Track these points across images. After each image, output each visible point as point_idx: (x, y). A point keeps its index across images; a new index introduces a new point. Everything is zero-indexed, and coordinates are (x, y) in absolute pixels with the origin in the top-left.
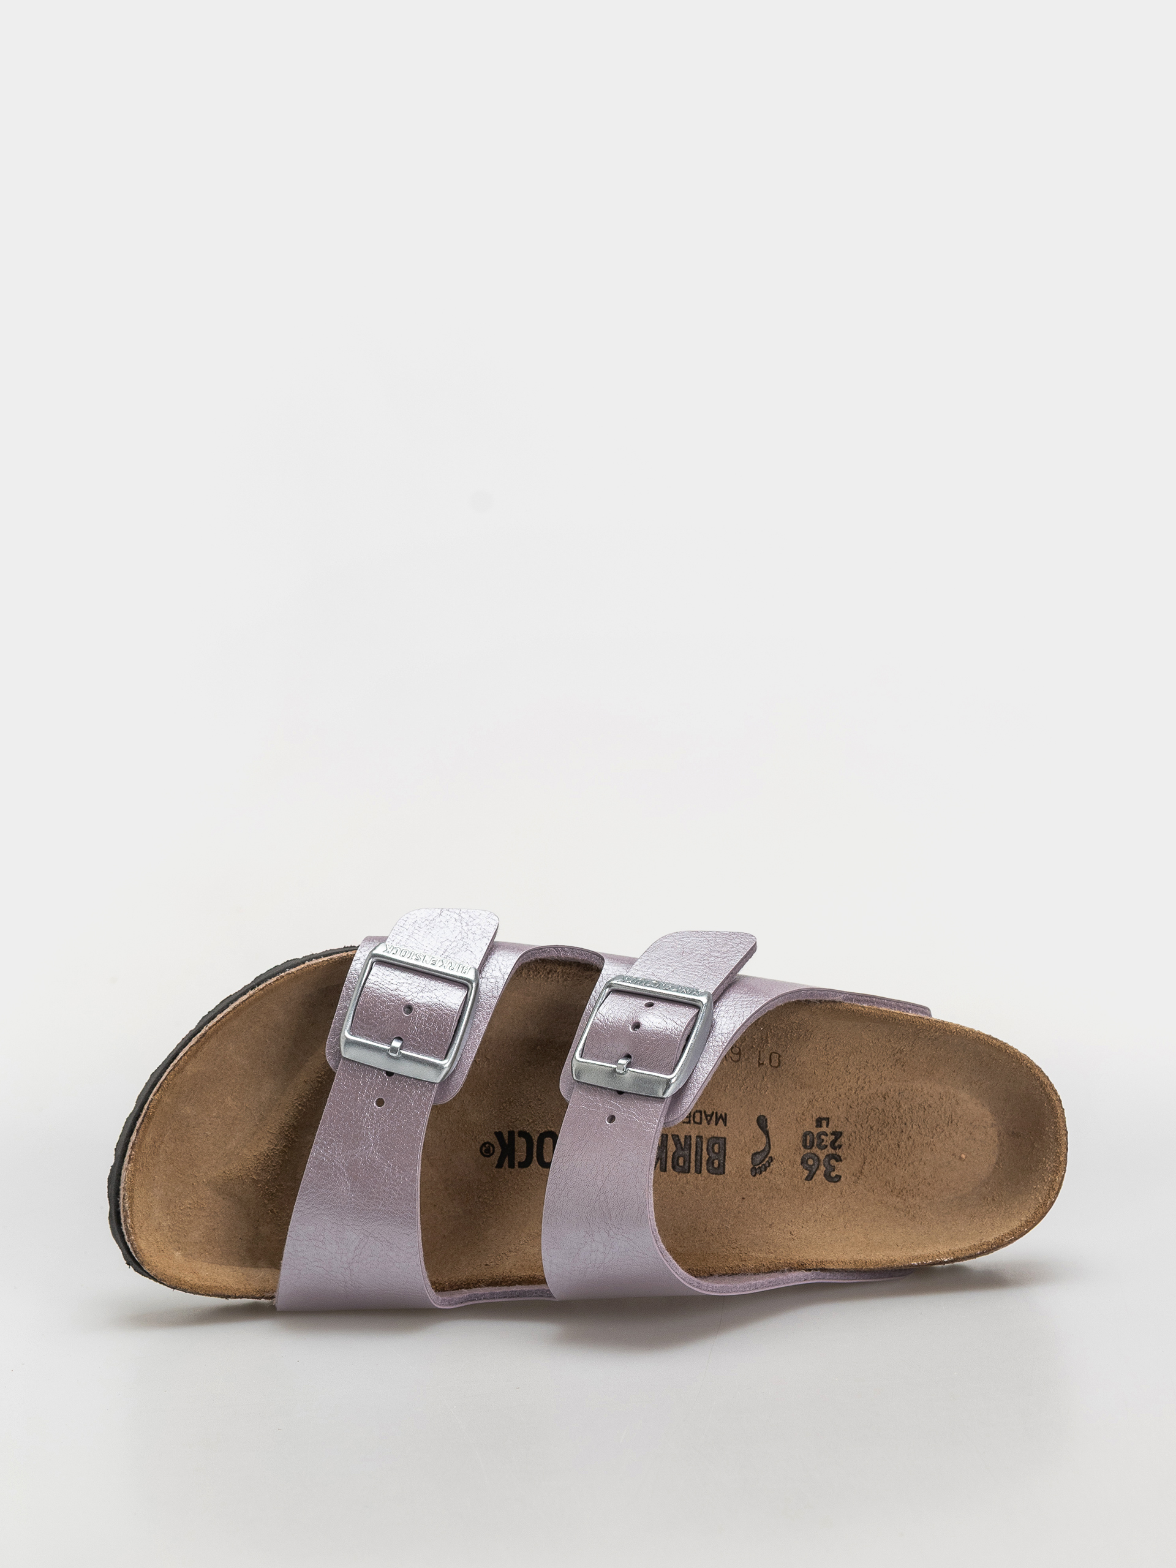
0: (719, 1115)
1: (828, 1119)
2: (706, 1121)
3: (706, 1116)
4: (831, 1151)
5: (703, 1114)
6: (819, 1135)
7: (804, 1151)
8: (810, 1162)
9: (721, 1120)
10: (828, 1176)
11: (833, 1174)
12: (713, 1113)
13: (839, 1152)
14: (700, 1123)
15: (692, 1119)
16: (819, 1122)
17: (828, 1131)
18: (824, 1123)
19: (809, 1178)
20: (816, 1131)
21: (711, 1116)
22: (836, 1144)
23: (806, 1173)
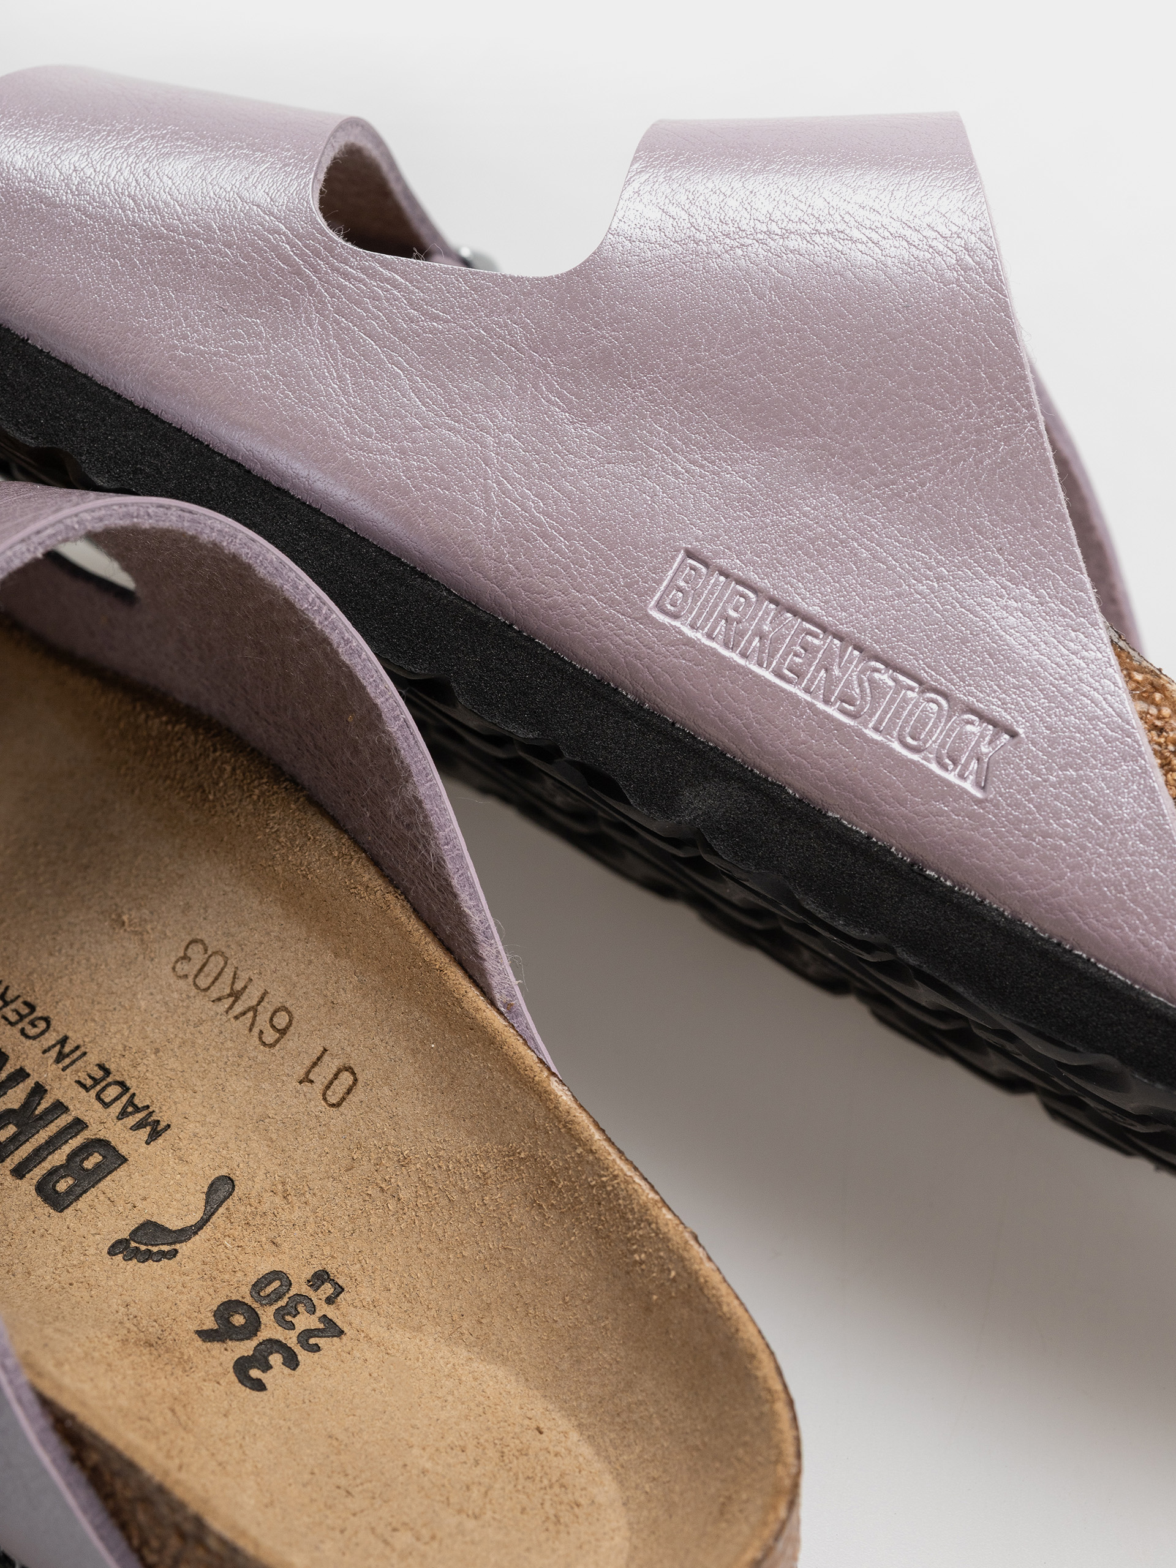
0: (154, 1118)
1: (340, 1290)
2: (118, 1110)
3: (131, 1102)
4: (291, 1339)
5: (125, 1099)
6: (300, 1298)
7: (244, 1294)
8: (238, 1320)
9: (148, 1129)
10: (242, 1368)
11: (255, 1373)
12: (148, 1107)
13: (302, 1355)
14: (106, 1105)
15: (98, 1088)
16: (320, 1278)
17: (323, 1309)
18: (328, 1289)
19: (206, 1335)
20: (299, 1287)
21: (137, 1110)
22: (312, 1341)
23: (210, 1324)
